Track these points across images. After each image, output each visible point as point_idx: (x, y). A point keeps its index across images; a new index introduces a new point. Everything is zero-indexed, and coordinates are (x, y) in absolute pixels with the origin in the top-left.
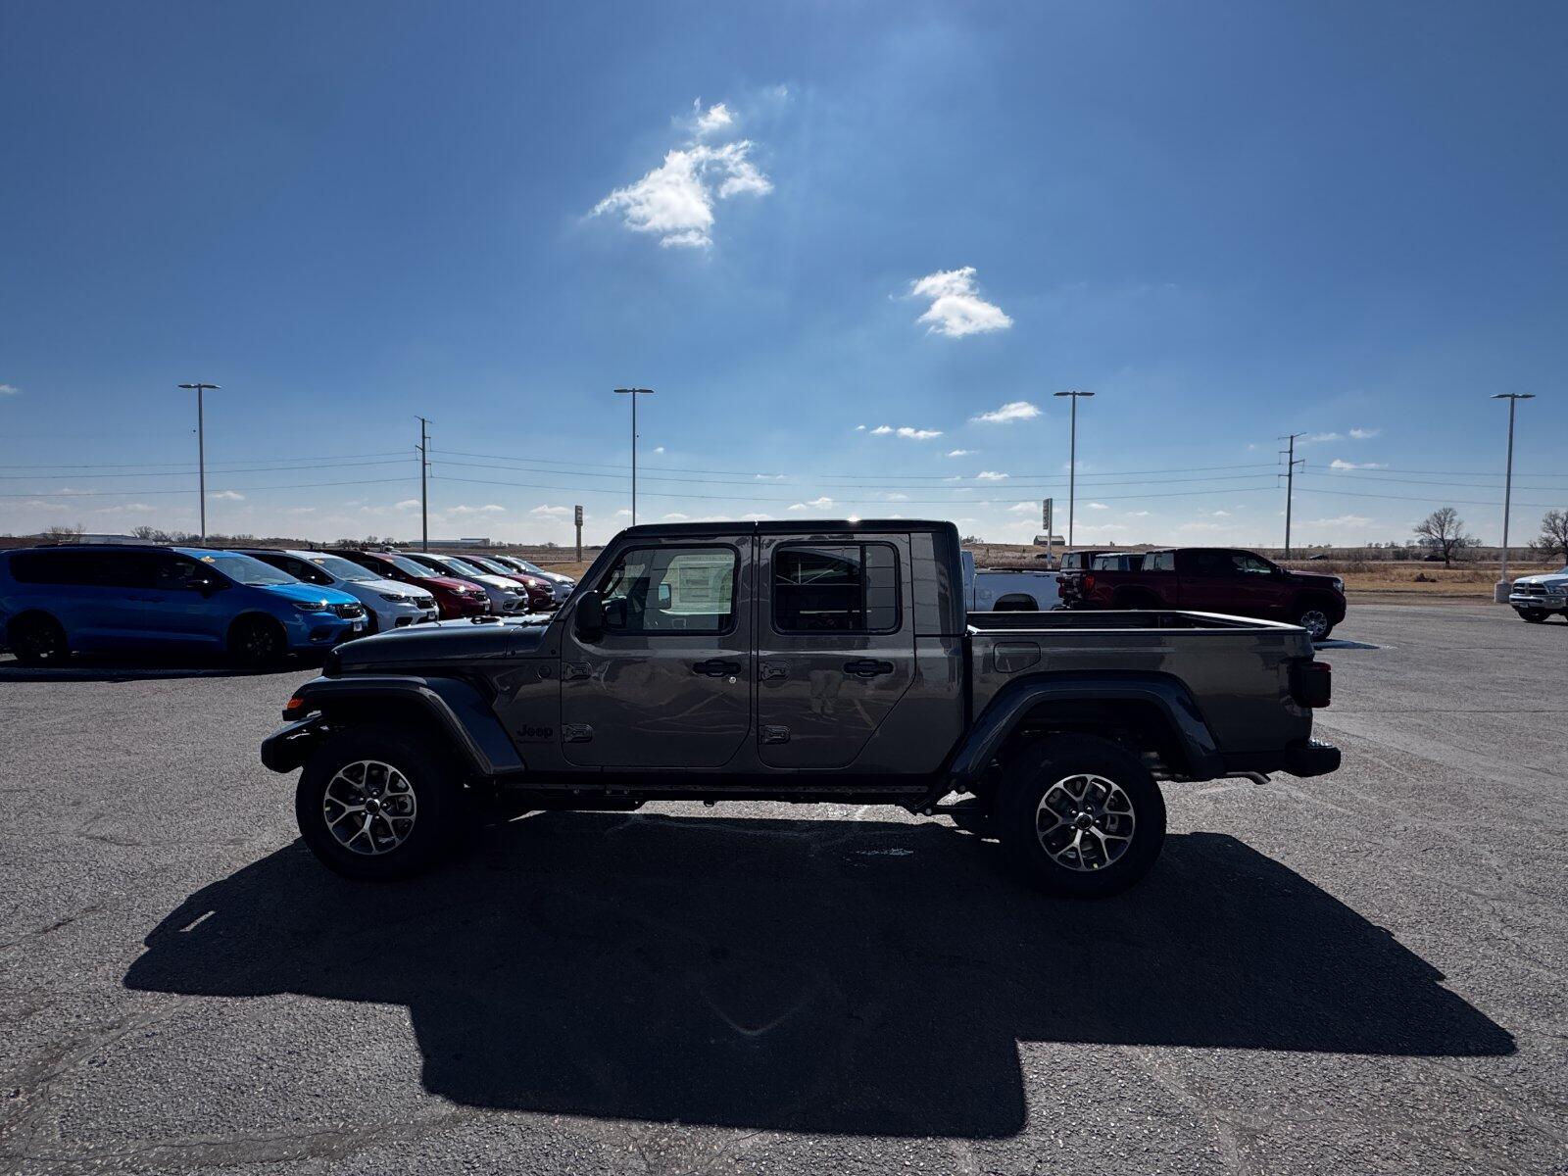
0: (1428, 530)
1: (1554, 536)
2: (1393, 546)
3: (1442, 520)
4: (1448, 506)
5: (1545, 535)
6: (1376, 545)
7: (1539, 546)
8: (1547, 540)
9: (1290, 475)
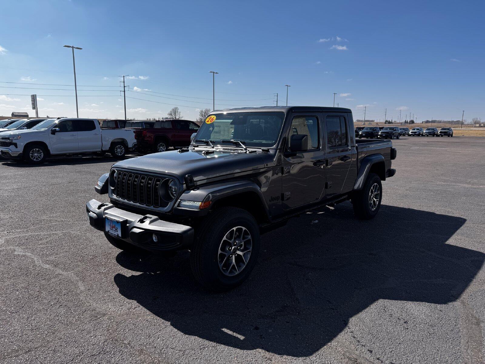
0: (171, 114)
1: (202, 117)
2: (154, 119)
3: (175, 111)
4: (176, 106)
5: (200, 117)
6: (150, 119)
7: (199, 121)
8: (201, 119)
9: (124, 91)
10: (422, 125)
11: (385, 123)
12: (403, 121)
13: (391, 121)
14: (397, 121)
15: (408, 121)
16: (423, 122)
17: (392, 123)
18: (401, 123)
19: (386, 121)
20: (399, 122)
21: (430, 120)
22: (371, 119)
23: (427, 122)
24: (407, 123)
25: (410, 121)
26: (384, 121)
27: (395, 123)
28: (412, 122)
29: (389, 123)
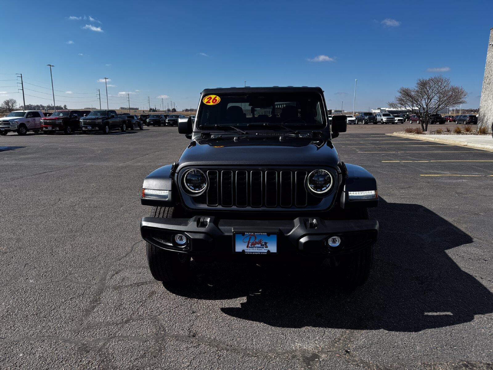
10: (183, 113)
11: (150, 111)
12: (166, 109)
13: (155, 109)
14: (160, 110)
15: (170, 109)
16: (183, 111)
17: (156, 111)
18: (165, 111)
19: (151, 109)
20: (162, 110)
21: (189, 108)
22: (135, 107)
23: (187, 110)
24: (170, 111)
25: (172, 110)
26: (149, 109)
27: (159, 111)
28: (174, 110)
29: (154, 111)
